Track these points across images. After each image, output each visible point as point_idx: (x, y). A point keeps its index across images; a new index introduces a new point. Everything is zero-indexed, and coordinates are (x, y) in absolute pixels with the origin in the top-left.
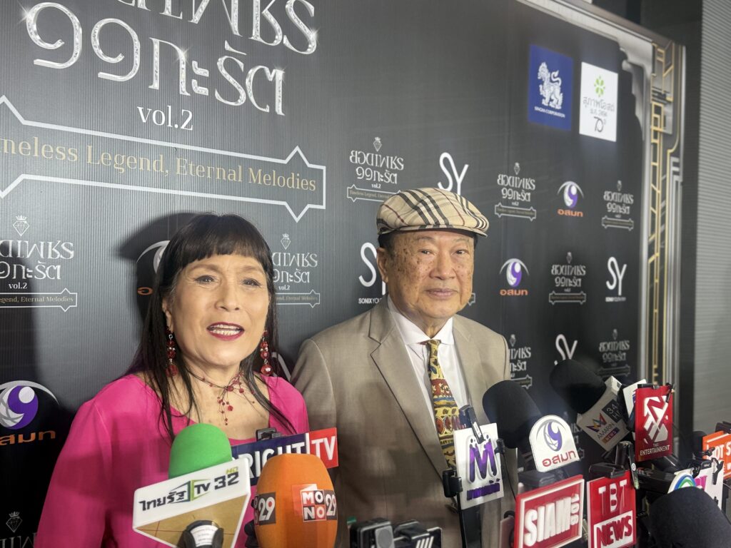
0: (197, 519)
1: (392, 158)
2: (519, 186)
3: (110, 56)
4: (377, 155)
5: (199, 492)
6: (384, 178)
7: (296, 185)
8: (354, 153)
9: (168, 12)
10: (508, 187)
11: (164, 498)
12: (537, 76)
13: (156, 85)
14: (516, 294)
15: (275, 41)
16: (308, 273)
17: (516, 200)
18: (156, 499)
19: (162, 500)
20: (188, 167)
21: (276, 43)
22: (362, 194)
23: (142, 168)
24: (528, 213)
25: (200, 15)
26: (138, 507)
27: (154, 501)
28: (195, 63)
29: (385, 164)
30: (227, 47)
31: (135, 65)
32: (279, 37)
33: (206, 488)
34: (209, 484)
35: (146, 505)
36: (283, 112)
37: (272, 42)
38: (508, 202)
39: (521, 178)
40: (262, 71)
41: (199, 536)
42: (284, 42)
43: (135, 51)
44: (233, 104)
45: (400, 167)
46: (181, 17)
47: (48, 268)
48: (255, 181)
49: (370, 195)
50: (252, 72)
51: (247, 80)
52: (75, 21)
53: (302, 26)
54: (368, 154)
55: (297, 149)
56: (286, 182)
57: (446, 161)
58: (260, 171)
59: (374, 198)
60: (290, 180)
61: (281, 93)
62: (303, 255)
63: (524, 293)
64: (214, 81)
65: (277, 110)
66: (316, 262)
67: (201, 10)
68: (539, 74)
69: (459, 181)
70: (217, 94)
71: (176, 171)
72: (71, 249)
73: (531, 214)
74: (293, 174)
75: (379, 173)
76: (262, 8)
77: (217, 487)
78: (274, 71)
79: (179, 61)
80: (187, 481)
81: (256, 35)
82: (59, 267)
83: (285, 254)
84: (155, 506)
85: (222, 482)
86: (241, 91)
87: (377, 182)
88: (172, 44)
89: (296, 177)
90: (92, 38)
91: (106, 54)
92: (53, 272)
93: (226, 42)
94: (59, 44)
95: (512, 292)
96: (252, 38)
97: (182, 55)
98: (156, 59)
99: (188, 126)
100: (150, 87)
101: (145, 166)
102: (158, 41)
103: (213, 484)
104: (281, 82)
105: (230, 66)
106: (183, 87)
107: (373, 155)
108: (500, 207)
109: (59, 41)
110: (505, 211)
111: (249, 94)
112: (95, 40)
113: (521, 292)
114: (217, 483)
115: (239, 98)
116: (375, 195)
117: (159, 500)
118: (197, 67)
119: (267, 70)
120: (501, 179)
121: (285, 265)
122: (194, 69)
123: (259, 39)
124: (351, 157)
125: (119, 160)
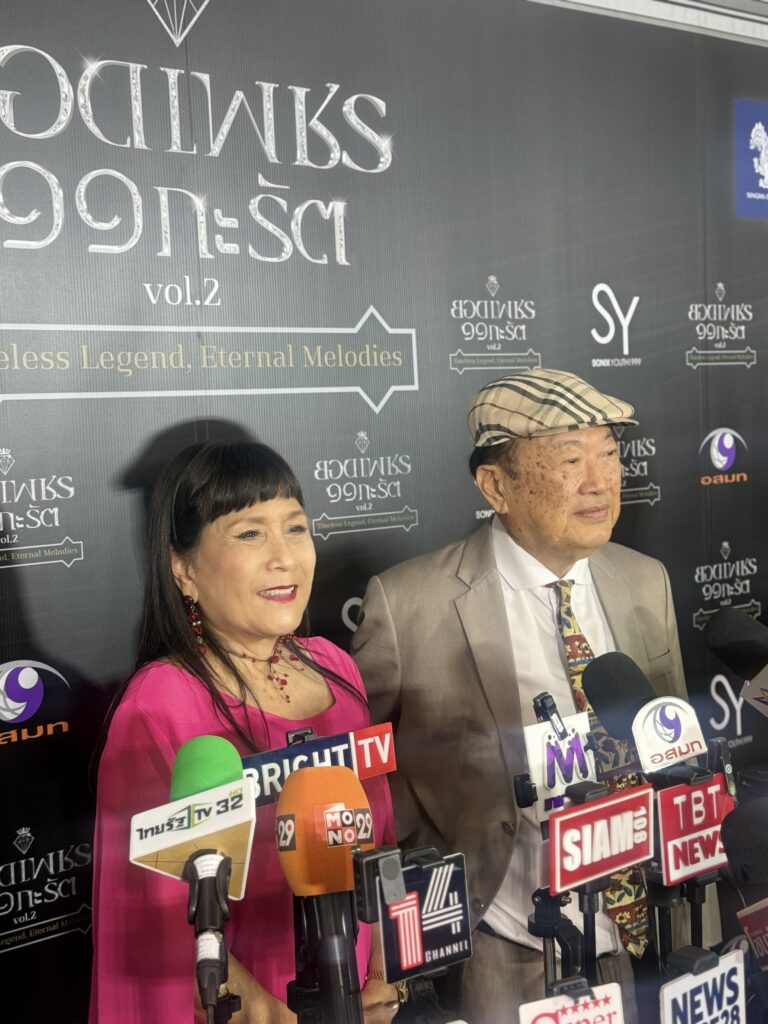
0: (200, 848)
1: (516, 303)
2: (726, 318)
3: (102, 222)
4: (492, 302)
5: (200, 818)
6: (506, 334)
7: (372, 361)
8: (458, 304)
9: (175, 148)
10: (706, 322)
11: (163, 826)
12: (748, 144)
13: (166, 251)
14: (727, 481)
15: (330, 162)
16: (398, 483)
17: (721, 340)
18: (154, 826)
19: (160, 827)
20: (217, 356)
21: (332, 164)
22: (473, 361)
23: (155, 366)
24: (743, 357)
25: (222, 144)
26: (135, 836)
27: (152, 829)
28: (218, 212)
29: (505, 313)
30: (262, 182)
31: (136, 228)
32: (336, 154)
33: (207, 813)
34: (210, 809)
35: (143, 833)
36: (347, 260)
37: (326, 163)
38: (707, 344)
39: (728, 305)
40: (314, 206)
41: (202, 866)
42: (344, 160)
43: (135, 208)
44: (275, 260)
45: (529, 314)
46: (195, 152)
47: (43, 513)
48: (312, 363)
49: (485, 361)
50: (299, 212)
51: (293, 224)
52: (53, 180)
53: (368, 133)
54: (479, 303)
55: (372, 310)
56: (357, 359)
57: (602, 296)
58: (319, 348)
59: (492, 365)
60: (364, 356)
61: (343, 234)
62: (389, 458)
63: (742, 478)
64: (248, 233)
65: (338, 259)
66: (409, 466)
67: (222, 137)
68: (751, 141)
69: (625, 322)
70: (251, 250)
71: (201, 363)
72: (70, 485)
73: (748, 357)
74: (368, 346)
75: (497, 328)
76: (309, 118)
77: (219, 812)
78: (331, 204)
79: (196, 212)
80: (186, 806)
81: (302, 158)
82: (56, 510)
83: (362, 460)
84: (153, 834)
85: (225, 805)
86: (286, 241)
87: (495, 341)
88: (184, 191)
89: (371, 349)
90: (77, 200)
91: (96, 219)
92: (49, 518)
93: (260, 176)
94: (34, 215)
95: (721, 479)
96: (297, 163)
97: (199, 203)
98: (165, 214)
99: (214, 300)
100: (160, 254)
101: (159, 363)
102: (165, 190)
103: (216, 808)
104: (342, 219)
105: (267, 208)
106: (203, 247)
107: (486, 302)
108: (694, 354)
109: (33, 212)
110: (704, 358)
111: (297, 243)
112: (81, 203)
113: (735, 478)
114: (220, 808)
115: (282, 251)
116: (493, 361)
117: (157, 828)
118: (221, 217)
119: (320, 204)
120: (693, 311)
121: (363, 475)
122: (217, 221)
123: (307, 163)
124: (453, 311)
125: (124, 360)
